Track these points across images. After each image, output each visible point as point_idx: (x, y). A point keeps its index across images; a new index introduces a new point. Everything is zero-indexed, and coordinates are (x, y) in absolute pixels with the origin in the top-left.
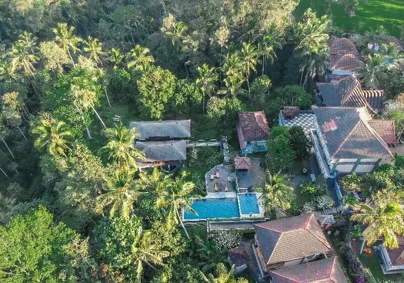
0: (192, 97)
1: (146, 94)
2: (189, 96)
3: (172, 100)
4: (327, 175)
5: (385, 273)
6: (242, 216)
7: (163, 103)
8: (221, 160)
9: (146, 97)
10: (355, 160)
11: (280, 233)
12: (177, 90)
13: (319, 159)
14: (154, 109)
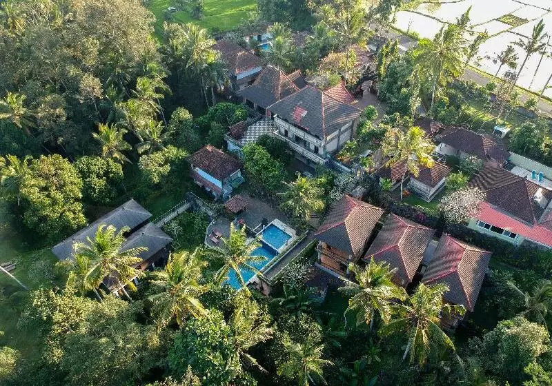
0: (111, 172)
1: (48, 201)
2: (107, 173)
3: (87, 189)
4: (322, 161)
5: (429, 201)
6: (280, 250)
7: (77, 200)
8: (207, 219)
9: (49, 205)
10: (336, 133)
11: (344, 224)
12: (84, 174)
13: (305, 153)
14: (71, 215)
